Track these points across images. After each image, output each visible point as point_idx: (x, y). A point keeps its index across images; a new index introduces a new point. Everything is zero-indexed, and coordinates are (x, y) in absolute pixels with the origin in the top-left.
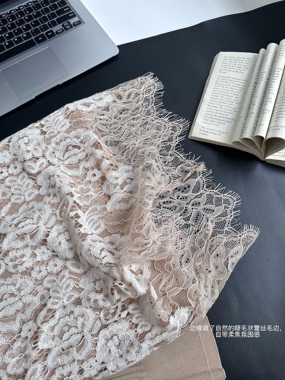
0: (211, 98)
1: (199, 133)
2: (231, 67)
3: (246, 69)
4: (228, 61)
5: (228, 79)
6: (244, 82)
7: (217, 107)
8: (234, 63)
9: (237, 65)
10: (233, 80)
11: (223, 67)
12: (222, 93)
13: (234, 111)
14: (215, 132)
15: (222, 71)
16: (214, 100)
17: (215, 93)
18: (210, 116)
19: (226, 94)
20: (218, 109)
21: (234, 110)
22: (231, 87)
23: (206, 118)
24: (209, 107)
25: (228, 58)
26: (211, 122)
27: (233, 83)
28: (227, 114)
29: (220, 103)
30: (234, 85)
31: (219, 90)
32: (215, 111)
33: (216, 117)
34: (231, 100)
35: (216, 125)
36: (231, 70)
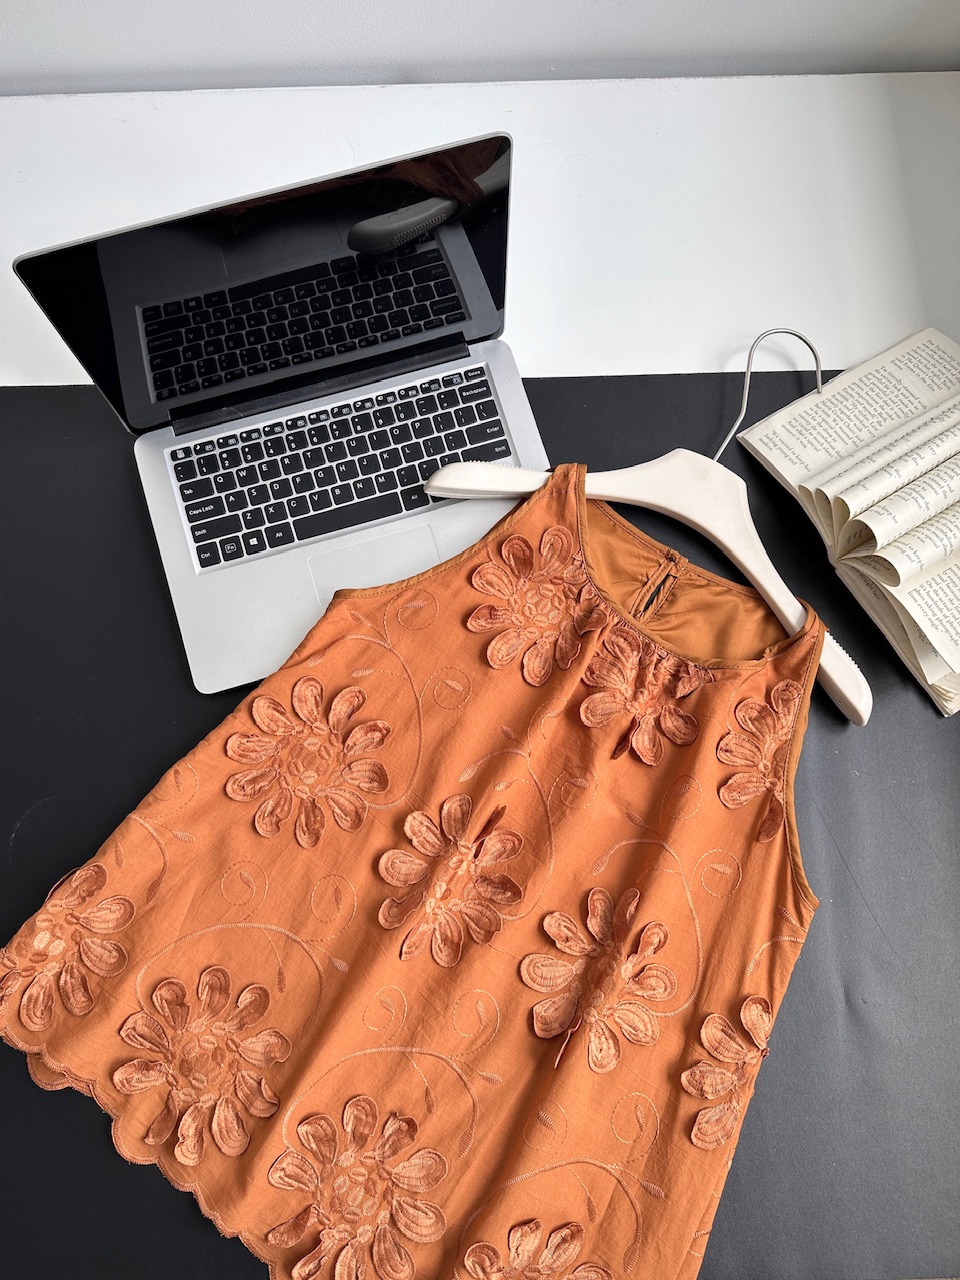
0: (833, 396)
1: (761, 440)
2: (921, 366)
3: (944, 388)
4: (927, 350)
5: (894, 382)
6: (919, 406)
7: (829, 416)
8: (933, 362)
9: (935, 370)
10: (903, 390)
11: (907, 356)
12: (860, 399)
13: (854, 443)
14: (789, 453)
15: (897, 362)
16: (836, 402)
17: (847, 392)
18: (804, 423)
19: (866, 405)
20: (830, 420)
21: (855, 439)
22: (885, 398)
23: (793, 422)
24: (815, 408)
25: (932, 347)
26: (796, 433)
27: (897, 396)
28: (837, 438)
29: (842, 412)
30: (896, 400)
31: (860, 392)
32: (820, 420)
33: (812, 431)
34: (865, 422)
35: (801, 442)
36: (915, 369)
